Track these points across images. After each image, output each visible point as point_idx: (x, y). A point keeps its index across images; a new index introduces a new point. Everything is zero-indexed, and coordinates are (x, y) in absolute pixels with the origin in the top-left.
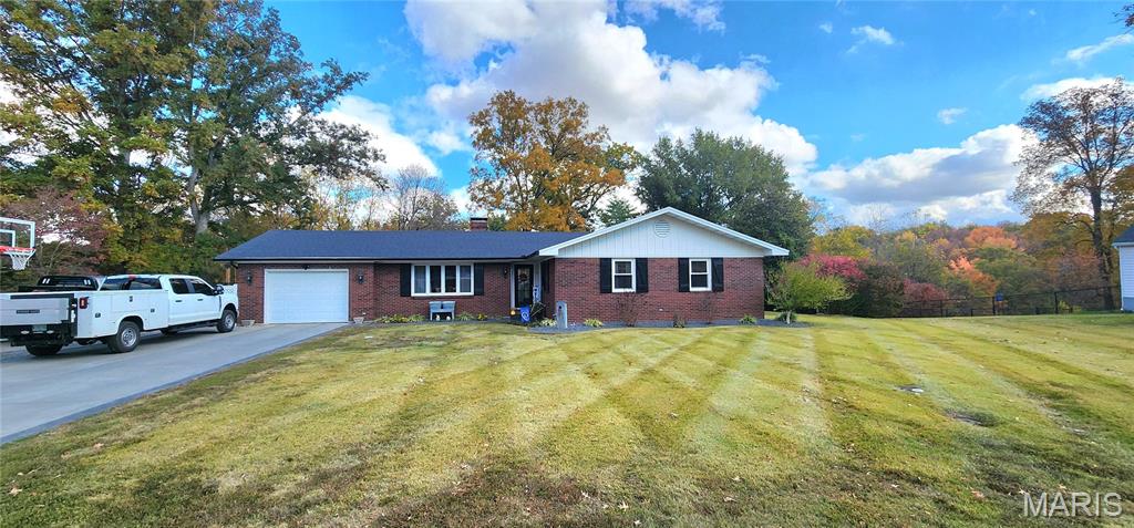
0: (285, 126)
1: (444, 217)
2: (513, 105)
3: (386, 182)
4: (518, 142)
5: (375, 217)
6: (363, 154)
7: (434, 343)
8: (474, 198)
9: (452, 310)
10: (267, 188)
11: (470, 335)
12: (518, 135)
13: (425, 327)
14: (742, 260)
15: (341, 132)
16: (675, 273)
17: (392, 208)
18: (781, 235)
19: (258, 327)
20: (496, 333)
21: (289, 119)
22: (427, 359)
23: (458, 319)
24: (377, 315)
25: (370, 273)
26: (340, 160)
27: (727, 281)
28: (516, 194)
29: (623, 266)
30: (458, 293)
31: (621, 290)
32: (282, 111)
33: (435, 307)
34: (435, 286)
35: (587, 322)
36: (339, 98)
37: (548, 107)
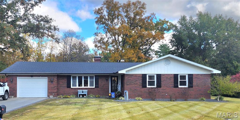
0: (18, 17)
1: (83, 52)
2: (113, 5)
3: (59, 40)
4: (116, 21)
5: (53, 53)
6: (50, 28)
7: (80, 104)
8: (96, 46)
9: (86, 93)
10: (12, 43)
11: (92, 102)
12: (115, 18)
13: (76, 99)
14: (201, 75)
15: (41, 19)
16: (173, 80)
17: (60, 49)
18: (234, 62)
19: (15, 99)
20: (102, 101)
21: (20, 14)
22: (78, 108)
23: (89, 97)
24: (58, 95)
25: (55, 79)
26: (40, 30)
27: (194, 83)
28: (114, 44)
29: (151, 77)
30: (89, 87)
31: (150, 87)
32: (17, 10)
33: (80, 92)
34: (80, 84)
35: (136, 98)
36: (40, 5)
37: (129, 5)
